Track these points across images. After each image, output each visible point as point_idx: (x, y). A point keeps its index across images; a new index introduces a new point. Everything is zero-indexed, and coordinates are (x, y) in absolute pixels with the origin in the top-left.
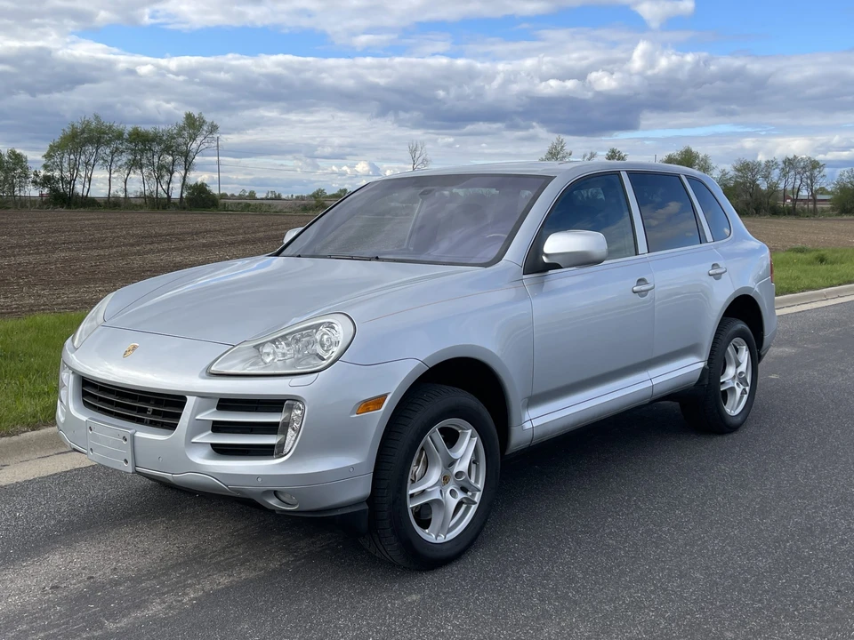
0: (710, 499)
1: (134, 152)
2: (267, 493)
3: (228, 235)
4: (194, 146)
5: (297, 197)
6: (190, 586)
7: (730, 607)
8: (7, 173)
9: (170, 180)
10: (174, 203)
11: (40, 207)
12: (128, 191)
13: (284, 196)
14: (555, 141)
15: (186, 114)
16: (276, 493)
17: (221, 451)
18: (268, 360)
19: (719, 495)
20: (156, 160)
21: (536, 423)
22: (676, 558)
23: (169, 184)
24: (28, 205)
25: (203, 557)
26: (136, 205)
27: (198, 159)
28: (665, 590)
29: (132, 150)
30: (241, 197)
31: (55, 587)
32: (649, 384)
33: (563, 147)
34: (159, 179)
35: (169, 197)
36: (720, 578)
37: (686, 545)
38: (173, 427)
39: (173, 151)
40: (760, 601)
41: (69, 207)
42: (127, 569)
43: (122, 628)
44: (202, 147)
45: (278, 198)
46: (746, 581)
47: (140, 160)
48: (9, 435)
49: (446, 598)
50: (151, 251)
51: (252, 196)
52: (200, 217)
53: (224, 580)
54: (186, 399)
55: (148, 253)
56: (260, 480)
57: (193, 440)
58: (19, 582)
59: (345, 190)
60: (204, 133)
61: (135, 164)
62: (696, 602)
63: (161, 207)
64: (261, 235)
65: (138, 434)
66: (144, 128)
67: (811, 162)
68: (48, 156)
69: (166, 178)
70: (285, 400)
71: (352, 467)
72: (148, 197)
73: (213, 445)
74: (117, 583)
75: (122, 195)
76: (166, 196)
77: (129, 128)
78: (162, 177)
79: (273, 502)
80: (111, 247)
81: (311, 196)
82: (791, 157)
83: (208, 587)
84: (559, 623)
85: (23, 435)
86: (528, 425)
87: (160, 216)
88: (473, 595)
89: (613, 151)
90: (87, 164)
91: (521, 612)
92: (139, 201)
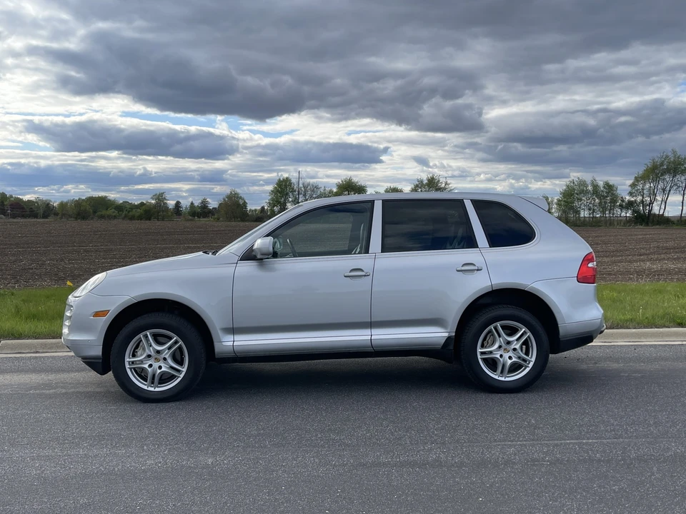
8: (601, 199)
11: (625, 225)
24: (616, 223)
41: (647, 224)
68: (633, 185)
71: (89, 340)
86: (228, 344)
90: (664, 190)
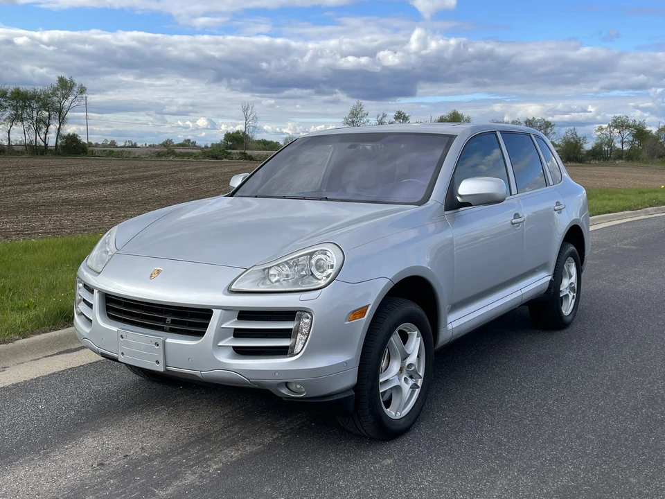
0: (573, 379)
1: (15, 108)
2: (280, 384)
3: (100, 176)
4: (67, 103)
5: (150, 146)
6: (210, 459)
7: (624, 460)
9: (47, 131)
10: (50, 150)
12: (11, 139)
13: (139, 145)
14: (356, 104)
15: (59, 77)
16: (286, 384)
17: (241, 352)
18: (274, 280)
19: (577, 375)
20: (35, 114)
21: (455, 325)
22: (568, 424)
23: (46, 135)
25: (209, 436)
26: (18, 152)
27: (69, 115)
28: (572, 448)
29: (14, 106)
30: (104, 145)
31: (101, 464)
32: (519, 293)
33: (361, 109)
34: (37, 130)
35: (46, 145)
36: (607, 438)
37: (571, 414)
38: (202, 334)
39: (49, 108)
40: (643, 454)
42: (152, 448)
43: (171, 495)
44: (73, 105)
45: (134, 146)
46: (626, 440)
47: (22, 114)
48: (4, 342)
49: (413, 460)
50: (40, 190)
51: (113, 144)
52: (74, 162)
53: (234, 454)
54: (212, 312)
55: (38, 191)
56: (277, 374)
57: (219, 344)
58: (69, 462)
59: (189, 140)
60: (75, 93)
61: (16, 118)
62: (597, 456)
63: (39, 153)
64: (127, 176)
65: (169, 340)
66: (23, 88)
67: (545, 122)
69: (44, 130)
70: (296, 312)
71: (346, 362)
72: (28, 145)
73: (234, 348)
74: (150, 459)
75: (6, 143)
76: (43, 144)
77: (11, 88)
78: (40, 129)
79: (284, 391)
80: (5, 185)
81: (161, 145)
82: (531, 118)
83: (224, 460)
84: (506, 477)
85: (17, 342)
86: (450, 327)
87: (40, 160)
88: (432, 458)
89: (399, 113)
91: (474, 469)
92: (21, 148)
